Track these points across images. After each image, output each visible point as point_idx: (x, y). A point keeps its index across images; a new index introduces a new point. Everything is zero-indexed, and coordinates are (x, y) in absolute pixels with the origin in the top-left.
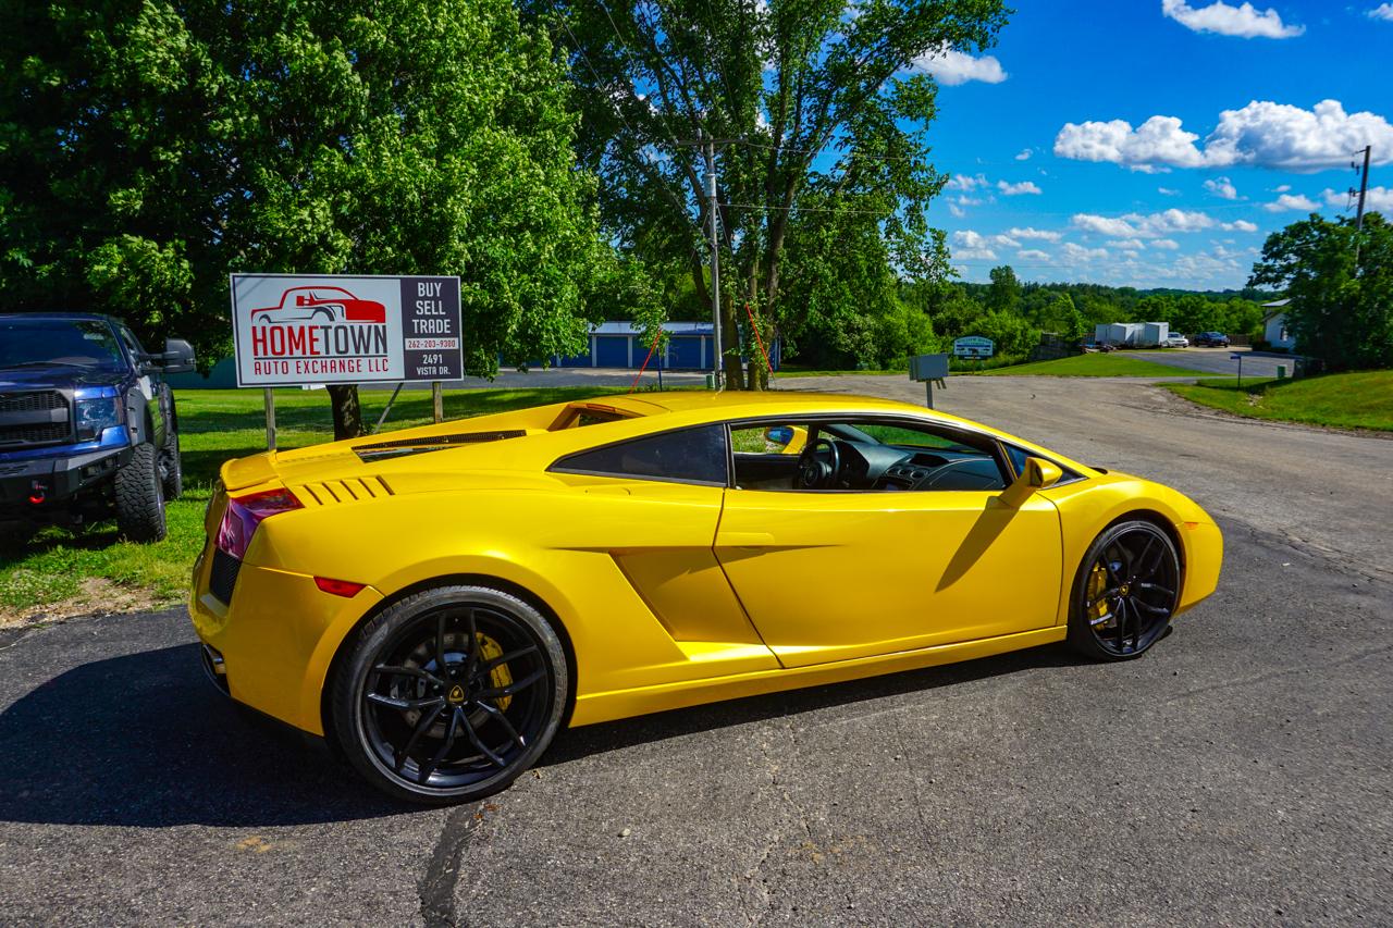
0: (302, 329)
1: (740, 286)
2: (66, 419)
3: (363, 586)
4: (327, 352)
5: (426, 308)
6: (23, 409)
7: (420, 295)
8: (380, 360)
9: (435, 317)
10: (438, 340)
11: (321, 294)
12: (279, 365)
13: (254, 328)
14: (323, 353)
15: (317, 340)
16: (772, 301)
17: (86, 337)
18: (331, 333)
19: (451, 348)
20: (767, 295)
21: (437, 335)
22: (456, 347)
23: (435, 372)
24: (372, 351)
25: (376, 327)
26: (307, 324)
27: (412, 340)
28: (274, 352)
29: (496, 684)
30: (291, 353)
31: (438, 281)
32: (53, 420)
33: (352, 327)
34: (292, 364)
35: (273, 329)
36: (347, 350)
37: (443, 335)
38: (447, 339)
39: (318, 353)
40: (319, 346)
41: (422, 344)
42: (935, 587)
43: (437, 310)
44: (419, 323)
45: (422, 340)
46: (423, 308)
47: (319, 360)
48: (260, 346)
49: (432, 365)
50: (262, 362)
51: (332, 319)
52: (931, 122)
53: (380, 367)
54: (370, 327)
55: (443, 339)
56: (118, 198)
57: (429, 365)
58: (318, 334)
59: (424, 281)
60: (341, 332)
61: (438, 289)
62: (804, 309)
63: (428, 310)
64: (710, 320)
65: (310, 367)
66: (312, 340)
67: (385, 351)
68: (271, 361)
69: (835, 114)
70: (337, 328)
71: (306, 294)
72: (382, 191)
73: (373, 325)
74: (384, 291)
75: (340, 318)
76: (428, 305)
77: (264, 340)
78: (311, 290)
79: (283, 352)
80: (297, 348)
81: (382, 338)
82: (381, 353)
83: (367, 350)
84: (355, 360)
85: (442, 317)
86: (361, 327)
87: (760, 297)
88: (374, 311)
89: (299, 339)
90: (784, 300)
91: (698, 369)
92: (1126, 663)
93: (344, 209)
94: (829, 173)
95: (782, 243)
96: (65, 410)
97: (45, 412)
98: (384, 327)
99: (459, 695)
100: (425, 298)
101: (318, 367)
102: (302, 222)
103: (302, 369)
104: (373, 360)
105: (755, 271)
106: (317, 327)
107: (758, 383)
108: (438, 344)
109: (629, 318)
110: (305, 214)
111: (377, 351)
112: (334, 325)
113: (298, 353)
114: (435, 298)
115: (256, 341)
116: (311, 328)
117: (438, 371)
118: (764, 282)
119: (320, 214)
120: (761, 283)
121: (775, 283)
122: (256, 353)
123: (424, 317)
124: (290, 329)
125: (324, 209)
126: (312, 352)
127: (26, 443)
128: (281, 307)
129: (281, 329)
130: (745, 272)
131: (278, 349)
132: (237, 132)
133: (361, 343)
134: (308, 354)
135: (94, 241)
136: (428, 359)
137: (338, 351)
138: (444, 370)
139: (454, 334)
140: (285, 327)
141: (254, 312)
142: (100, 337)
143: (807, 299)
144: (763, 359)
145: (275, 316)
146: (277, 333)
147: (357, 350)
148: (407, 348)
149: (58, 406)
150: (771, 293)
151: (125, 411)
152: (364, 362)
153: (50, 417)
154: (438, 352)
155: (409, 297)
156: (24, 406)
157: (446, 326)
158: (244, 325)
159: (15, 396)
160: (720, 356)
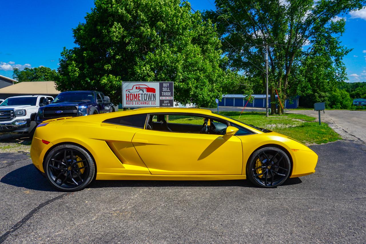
0: (137, 94)
1: (276, 84)
2: (76, 112)
3: (50, 142)
4: (142, 100)
5: (165, 89)
6: (69, 110)
7: (164, 86)
8: (154, 102)
9: (167, 92)
10: (168, 97)
11: (141, 86)
12: (131, 103)
13: (126, 94)
14: (141, 100)
16: (286, 88)
18: (143, 95)
20: (284, 86)
21: (167, 96)
22: (172, 99)
23: (167, 105)
24: (152, 100)
25: (153, 94)
26: (138, 93)
27: (162, 97)
28: (130, 100)
29: (79, 167)
30: (134, 100)
31: (168, 83)
32: (74, 112)
33: (148, 94)
34: (134, 102)
35: (130, 94)
36: (146, 100)
37: (169, 96)
40: (140, 98)
41: (164, 98)
42: (197, 159)
43: (168, 90)
44: (163, 93)
45: (164, 97)
46: (164, 89)
48: (128, 98)
49: (166, 103)
50: (128, 102)
51: (143, 92)
52: (343, 34)
53: (154, 103)
54: (152, 94)
56: (106, 67)
57: (165, 103)
58: (140, 95)
59: (165, 83)
60: (145, 95)
61: (168, 85)
62: (295, 91)
63: (166, 90)
64: (265, 93)
65: (138, 103)
66: (139, 97)
67: (155, 100)
69: (308, 34)
70: (144, 94)
71: (138, 86)
72: (161, 62)
73: (153, 93)
74: (155, 85)
75: (145, 92)
77: (128, 97)
79: (132, 100)
80: (135, 99)
81: (155, 96)
82: (154, 100)
83: (151, 99)
84: (148, 102)
85: (169, 92)
86: (150, 94)
87: (282, 87)
88: (153, 90)
89: (136, 97)
90: (289, 88)
91: (262, 107)
92: (267, 189)
93: (153, 66)
94: (306, 51)
95: (289, 72)
96: (76, 110)
97: (72, 110)
98: (155, 94)
99: (70, 168)
101: (140, 103)
102: (144, 70)
103: (136, 104)
104: (152, 102)
105: (281, 80)
106: (140, 94)
107: (281, 111)
108: (168, 98)
109: (243, 93)
110: (144, 68)
111: (153, 100)
112: (144, 93)
113: (136, 100)
114: (167, 87)
115: (127, 97)
116: (139, 94)
118: (283, 83)
121: (287, 83)
122: (127, 100)
123: (165, 92)
124: (134, 94)
125: (149, 67)
126: (139, 100)
128: (132, 89)
129: (132, 94)
130: (278, 80)
131: (131, 99)
132: (131, 50)
133: (150, 98)
134: (138, 100)
135: (102, 75)
136: (165, 102)
137: (144, 100)
138: (169, 105)
139: (172, 96)
140: (133, 94)
141: (127, 90)
142: (91, 96)
143: (297, 88)
144: (282, 105)
145: (131, 91)
146: (131, 95)
147: (149, 100)
148: (160, 99)
149: (75, 110)
150: (285, 86)
151: (89, 111)
152: (150, 102)
153: (73, 112)
154: (168, 100)
155: (161, 86)
156: (69, 109)
157: (170, 94)
158: (124, 93)
159: (67, 107)
160: (268, 104)
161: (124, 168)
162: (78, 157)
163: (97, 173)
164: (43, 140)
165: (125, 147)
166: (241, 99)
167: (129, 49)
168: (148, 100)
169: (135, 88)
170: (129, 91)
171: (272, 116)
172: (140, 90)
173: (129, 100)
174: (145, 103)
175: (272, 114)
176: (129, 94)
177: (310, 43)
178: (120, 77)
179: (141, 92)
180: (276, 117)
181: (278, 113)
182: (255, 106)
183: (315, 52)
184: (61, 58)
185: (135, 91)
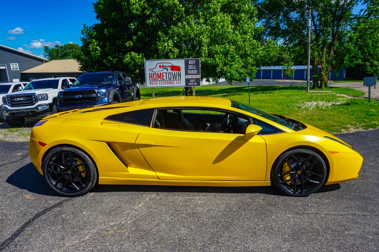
0: (160, 73)
1: (319, 54)
2: (95, 96)
3: (46, 144)
4: (166, 79)
5: (191, 67)
7: (189, 64)
8: (179, 81)
9: (193, 70)
10: (194, 76)
11: (165, 65)
12: (155, 82)
13: (150, 74)
14: (165, 80)
15: (164, 76)
16: (331, 59)
17: (109, 77)
18: (167, 74)
19: (198, 78)
20: (329, 56)
22: (199, 77)
23: (193, 84)
24: (177, 79)
25: (178, 73)
26: (161, 72)
27: (187, 76)
28: (154, 79)
29: (80, 171)
30: (158, 79)
31: (194, 60)
33: (172, 73)
34: (158, 82)
36: (171, 79)
37: (195, 74)
38: (197, 75)
39: (164, 79)
40: (164, 78)
41: (190, 77)
42: (212, 163)
43: (194, 68)
44: (189, 71)
45: (190, 76)
46: (190, 67)
47: (164, 81)
48: (151, 77)
50: (151, 82)
51: (167, 71)
53: (179, 83)
54: (177, 73)
55: (195, 75)
56: (127, 44)
57: (192, 82)
58: (164, 75)
59: (191, 60)
60: (170, 74)
61: (194, 62)
62: (342, 61)
63: (192, 68)
64: (306, 64)
65: (162, 83)
68: (154, 82)
70: (169, 73)
71: (161, 65)
72: (185, 36)
73: (177, 72)
74: (180, 63)
75: (170, 71)
76: (192, 66)
77: (152, 76)
78: (163, 64)
79: (156, 79)
81: (180, 75)
82: (180, 79)
83: (176, 78)
84: (173, 81)
85: (195, 70)
86: (175, 73)
87: (326, 57)
88: (178, 68)
89: (160, 76)
90: (335, 58)
91: (303, 79)
93: (175, 41)
94: (358, 14)
95: (336, 39)
96: (95, 94)
97: (91, 94)
98: (180, 72)
99: (70, 172)
100: (191, 64)
101: (164, 83)
102: (165, 46)
103: (160, 84)
104: (177, 81)
105: (325, 49)
106: (164, 73)
107: (324, 85)
111: (179, 79)
112: (168, 72)
113: (159, 79)
114: (193, 64)
115: (150, 77)
117: (194, 84)
118: (329, 53)
119: (170, 44)
120: (327, 53)
121: (332, 53)
122: (150, 80)
123: (190, 69)
124: (158, 73)
125: (171, 43)
126: (163, 79)
127: (88, 101)
128: (156, 68)
129: (156, 73)
130: (322, 50)
131: (155, 79)
132: (152, 24)
133: (175, 77)
134: (162, 80)
136: (191, 81)
137: (169, 79)
138: (196, 84)
139: (198, 74)
140: (157, 73)
141: (150, 69)
142: (112, 77)
143: (344, 58)
144: (325, 77)
145: (154, 70)
146: (155, 74)
147: (174, 79)
148: (186, 78)
150: (330, 56)
151: (109, 94)
152: (175, 82)
153: (92, 96)
154: (194, 79)
155: (187, 64)
156: (88, 93)
157: (196, 72)
158: (147, 73)
159: (86, 91)
160: (309, 77)
161: (128, 172)
162: (78, 160)
163: (99, 178)
164: (39, 142)
165: (128, 149)
166: (280, 71)
167: (149, 23)
168: (172, 79)
169: (159, 67)
170: (152, 70)
171: (314, 90)
172: (164, 68)
173: (152, 80)
174: (170, 82)
175: (313, 88)
176: (153, 73)
177: (363, 4)
178: (143, 54)
179: (165, 71)
180: (318, 91)
181: (320, 87)
182: (295, 79)
183: (369, 15)
184: (82, 36)
185: (158, 70)
